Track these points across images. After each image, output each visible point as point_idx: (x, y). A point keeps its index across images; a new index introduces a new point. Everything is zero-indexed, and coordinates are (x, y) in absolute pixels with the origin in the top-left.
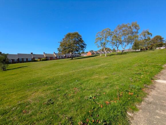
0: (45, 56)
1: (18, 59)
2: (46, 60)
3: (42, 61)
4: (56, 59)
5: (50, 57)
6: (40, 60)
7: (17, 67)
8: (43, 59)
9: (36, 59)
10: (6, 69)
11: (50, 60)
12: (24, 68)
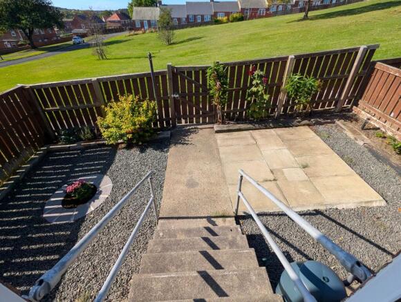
0: (240, 7)
1: (188, 16)
2: (242, 19)
3: (232, 22)
4: (268, 15)
5: (253, 9)
6: (228, 21)
7: (185, 39)
8: (235, 15)
9: (219, 18)
10: (172, 42)
11: (252, 17)
12: (197, 41)
